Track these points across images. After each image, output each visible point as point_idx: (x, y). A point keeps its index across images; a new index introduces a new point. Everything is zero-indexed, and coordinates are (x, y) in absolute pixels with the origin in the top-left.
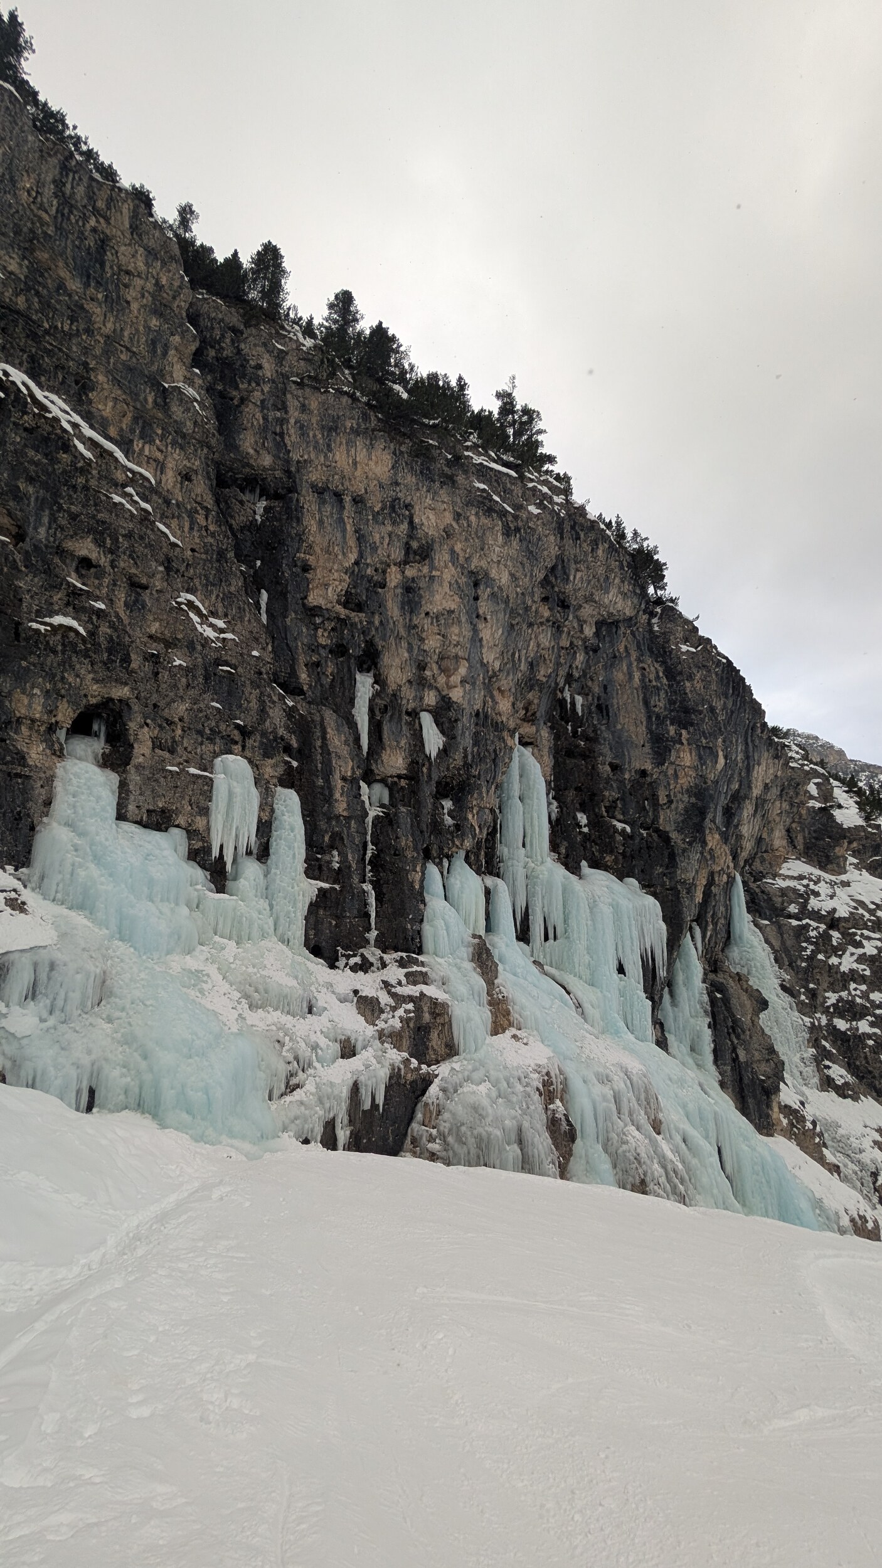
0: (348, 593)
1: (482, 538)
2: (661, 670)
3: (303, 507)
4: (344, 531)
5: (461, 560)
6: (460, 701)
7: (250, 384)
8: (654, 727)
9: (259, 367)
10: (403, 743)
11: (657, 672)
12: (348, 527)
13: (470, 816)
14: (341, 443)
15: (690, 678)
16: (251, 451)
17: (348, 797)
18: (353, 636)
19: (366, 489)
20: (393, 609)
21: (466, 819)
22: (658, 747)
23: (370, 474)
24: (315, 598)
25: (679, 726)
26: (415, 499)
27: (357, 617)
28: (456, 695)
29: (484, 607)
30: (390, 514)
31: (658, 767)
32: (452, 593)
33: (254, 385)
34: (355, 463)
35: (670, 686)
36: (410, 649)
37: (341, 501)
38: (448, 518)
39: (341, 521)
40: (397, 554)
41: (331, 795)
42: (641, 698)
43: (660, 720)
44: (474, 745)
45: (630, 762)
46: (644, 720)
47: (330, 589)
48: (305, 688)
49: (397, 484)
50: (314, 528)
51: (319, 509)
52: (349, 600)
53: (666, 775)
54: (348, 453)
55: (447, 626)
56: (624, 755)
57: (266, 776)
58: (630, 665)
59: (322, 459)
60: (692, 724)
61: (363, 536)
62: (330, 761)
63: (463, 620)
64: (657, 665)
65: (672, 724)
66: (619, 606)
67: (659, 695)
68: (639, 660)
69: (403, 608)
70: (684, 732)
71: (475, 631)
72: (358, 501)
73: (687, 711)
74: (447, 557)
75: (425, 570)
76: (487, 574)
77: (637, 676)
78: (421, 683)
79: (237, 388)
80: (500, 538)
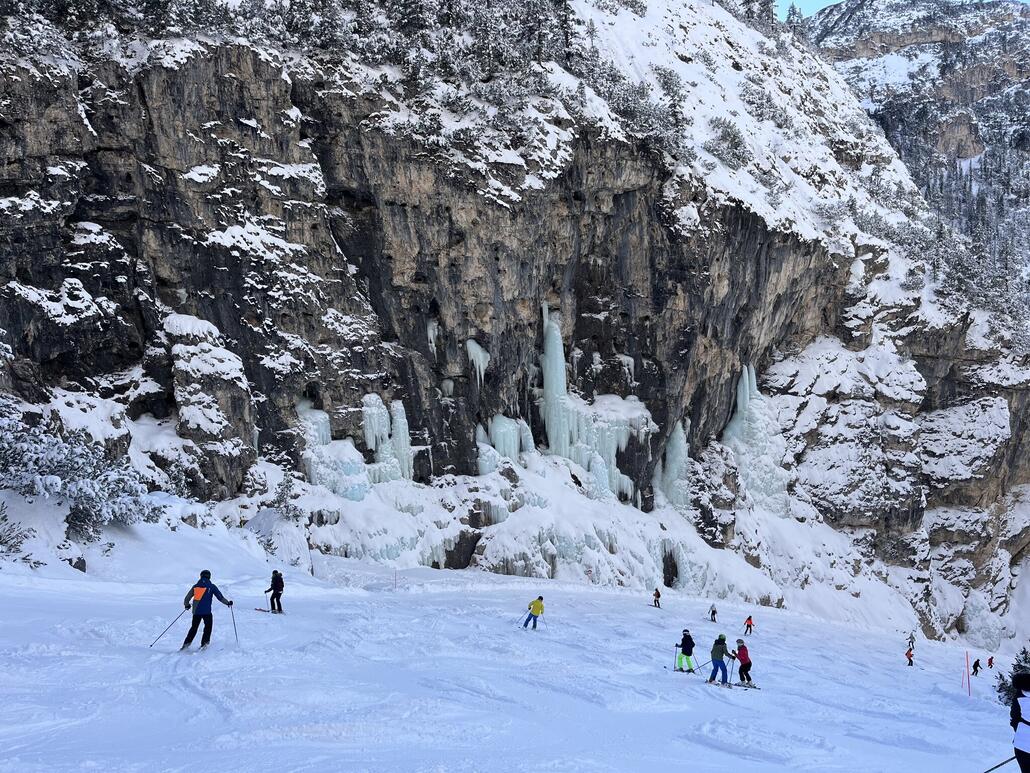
0: (417, 274)
1: (498, 225)
2: (665, 233)
3: (382, 219)
4: (409, 233)
5: (485, 241)
6: (490, 332)
7: (336, 131)
8: (657, 281)
9: (340, 115)
10: (458, 360)
11: (662, 235)
12: (411, 230)
13: (501, 395)
14: (400, 169)
16: (344, 178)
17: (430, 399)
18: (422, 300)
19: (419, 200)
20: (445, 281)
22: (658, 299)
23: (421, 190)
24: (397, 281)
25: (676, 281)
26: (451, 203)
27: (423, 287)
28: (487, 329)
29: (502, 265)
30: (437, 218)
31: (657, 313)
32: (480, 265)
33: (338, 130)
34: (411, 182)
35: (671, 247)
36: (457, 305)
37: (405, 211)
38: (474, 215)
39: (407, 227)
40: (444, 241)
41: (420, 399)
42: (648, 258)
43: (662, 276)
44: (500, 355)
45: (635, 311)
46: (649, 276)
47: (406, 276)
48: (399, 335)
49: (439, 194)
50: (391, 233)
51: (392, 219)
52: (419, 278)
53: (664, 318)
54: (405, 176)
55: (479, 287)
56: (632, 306)
57: (387, 398)
58: (641, 230)
59: (390, 182)
60: (685, 279)
61: (421, 235)
62: (417, 381)
63: (488, 281)
64: (662, 229)
65: (670, 279)
66: (633, 181)
67: (662, 255)
68: (649, 224)
69: (450, 280)
70: (679, 285)
71: (496, 283)
72: (415, 207)
73: (682, 268)
74: (475, 241)
75: (463, 250)
76: (502, 244)
77: (646, 239)
78: (465, 323)
79: (328, 133)
80: (509, 222)
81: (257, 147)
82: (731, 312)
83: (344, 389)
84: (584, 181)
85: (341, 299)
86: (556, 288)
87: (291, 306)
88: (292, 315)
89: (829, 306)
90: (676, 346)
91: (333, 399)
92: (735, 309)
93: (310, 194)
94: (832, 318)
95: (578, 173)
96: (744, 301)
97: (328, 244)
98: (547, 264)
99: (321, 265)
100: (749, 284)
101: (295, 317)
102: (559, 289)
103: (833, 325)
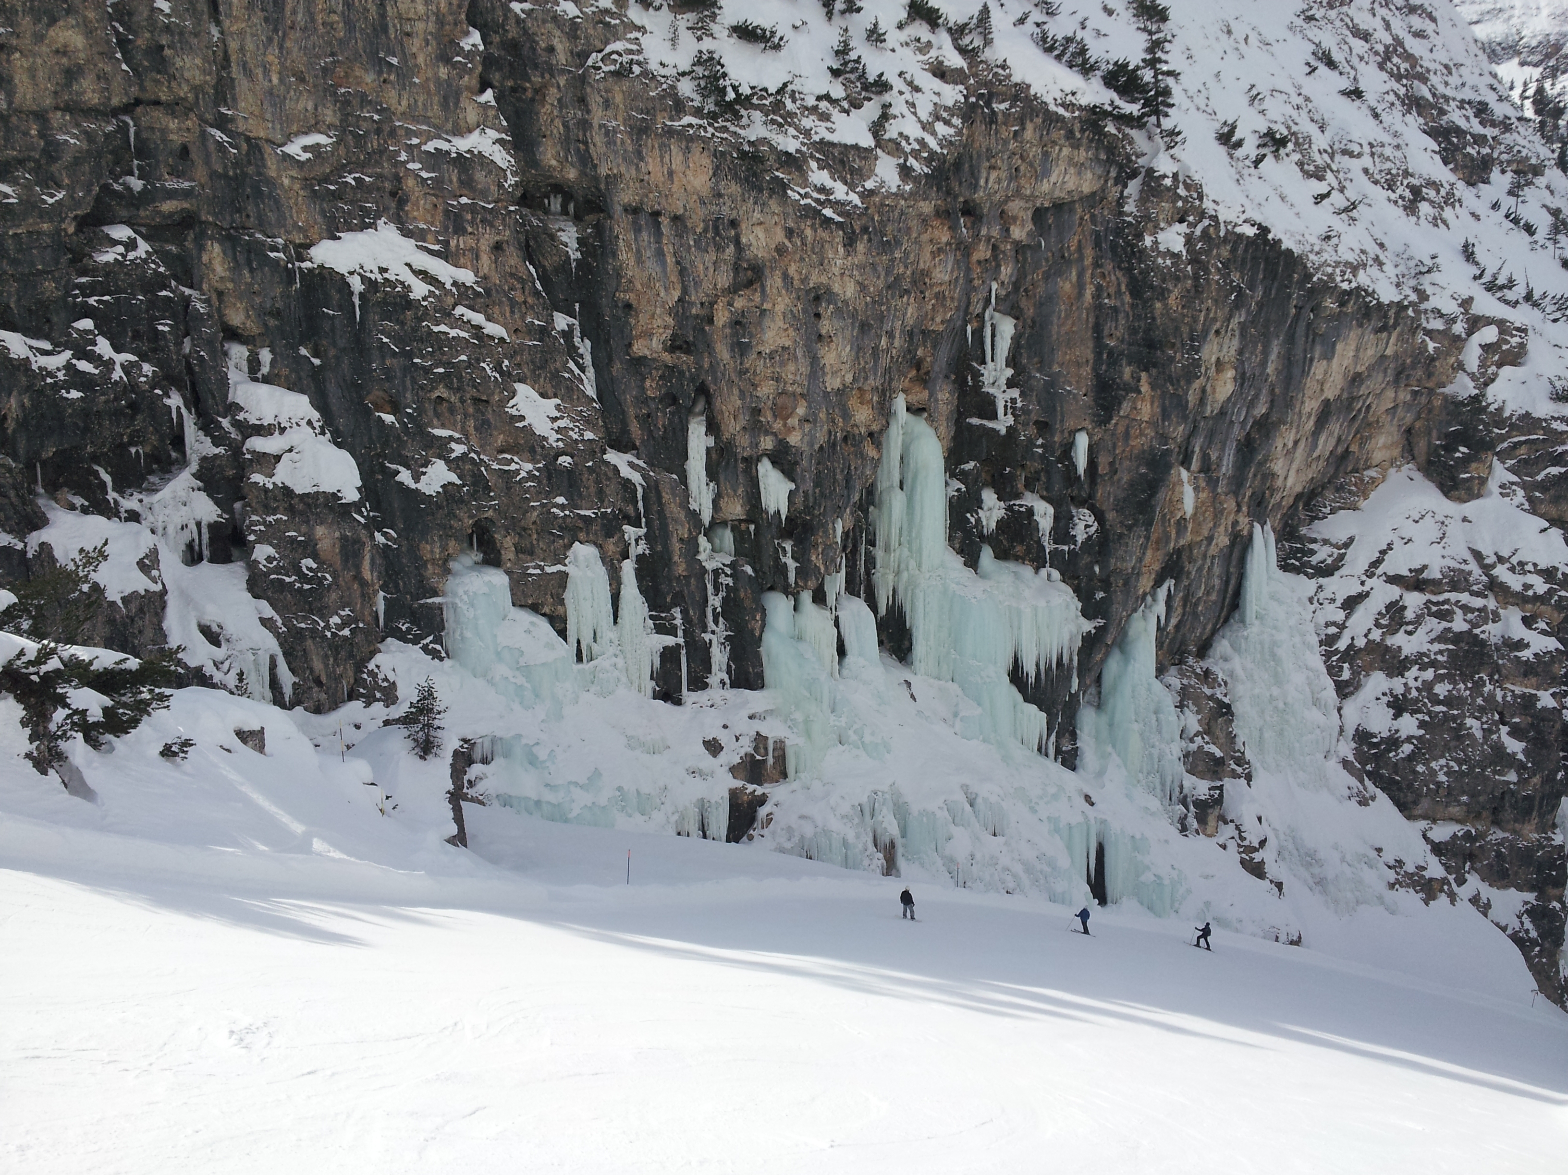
0: (674, 337)
1: (821, 254)
2: (1124, 282)
3: (617, 237)
4: (664, 264)
5: (796, 283)
6: (798, 444)
7: (543, 77)
8: (1104, 367)
9: (551, 50)
10: (740, 491)
11: (1119, 285)
12: (668, 260)
13: (813, 558)
14: (653, 147)
15: (1163, 294)
16: (554, 163)
17: (685, 558)
18: (682, 385)
19: (685, 206)
20: (723, 352)
21: (810, 561)
22: (1104, 398)
23: (689, 188)
24: (640, 348)
25: (1139, 367)
26: (741, 213)
27: (685, 361)
28: (794, 439)
29: (825, 326)
30: (714, 238)
31: (1100, 425)
32: (786, 326)
33: (547, 76)
34: (671, 173)
35: (1132, 306)
36: (742, 393)
37: (658, 225)
38: (780, 236)
39: (660, 254)
40: (724, 279)
41: (670, 559)
42: (1090, 325)
43: (1114, 358)
44: (815, 486)
45: (1062, 421)
46: (1091, 357)
47: (655, 339)
48: (638, 443)
49: (720, 195)
50: (632, 263)
51: (636, 239)
52: (675, 345)
53: (1113, 435)
54: (662, 161)
55: (783, 364)
56: (1055, 410)
57: (610, 553)
58: (1080, 275)
59: (634, 172)
60: (1155, 365)
61: (685, 269)
62: (667, 525)
63: (799, 354)
64: (1119, 274)
65: (1129, 364)
66: (1071, 186)
67: (1117, 320)
68: (1096, 265)
69: (733, 350)
71: (814, 360)
72: (676, 219)
73: (1151, 345)
74: (779, 282)
75: (757, 297)
76: (829, 291)
77: (1090, 290)
78: (756, 427)
79: (530, 81)
80: (841, 250)
81: (404, 103)
82: (1236, 429)
83: (538, 533)
84: (982, 182)
85: (539, 375)
86: (922, 372)
87: (452, 383)
88: (452, 400)
89: (1418, 425)
90: (1132, 484)
91: (519, 550)
92: (1244, 424)
93: (492, 187)
94: (1421, 446)
95: (971, 166)
96: (1261, 409)
97: (521, 278)
98: (908, 328)
99: (508, 314)
100: (1272, 378)
101: (458, 404)
102: (927, 373)
103: (1422, 459)
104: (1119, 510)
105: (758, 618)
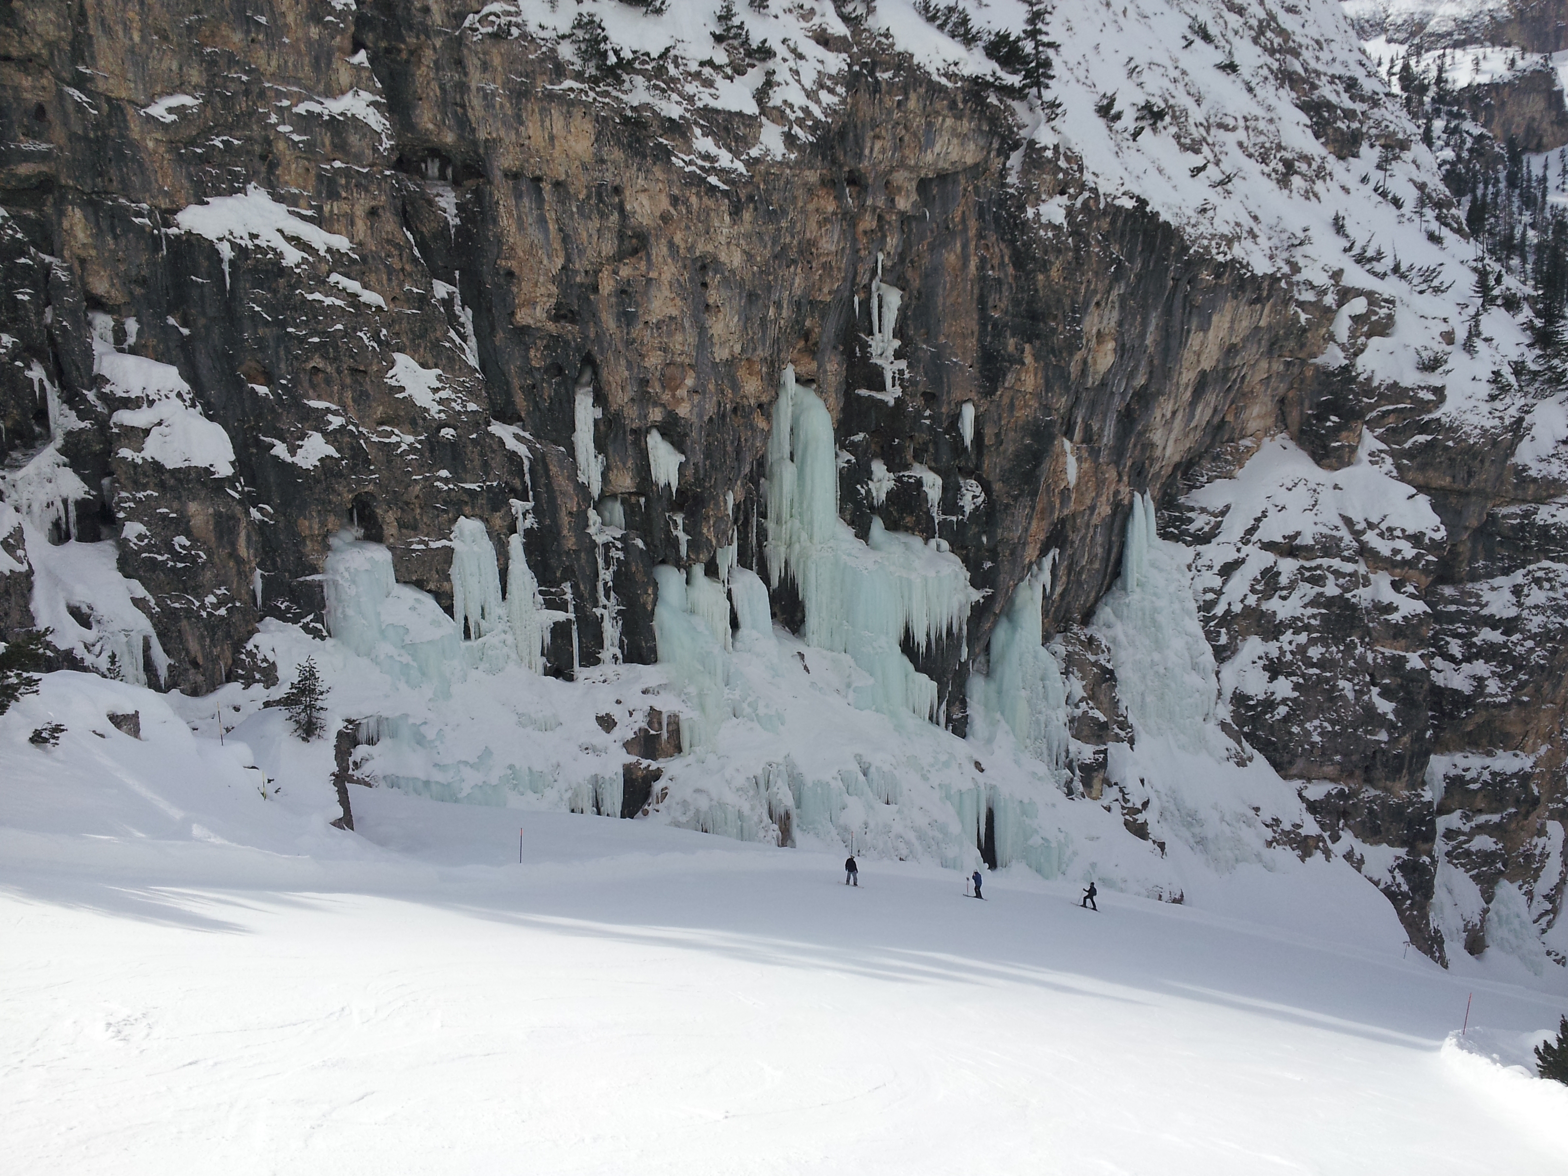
0: (558, 306)
1: (707, 222)
2: (1007, 253)
3: (497, 203)
4: (546, 231)
5: (682, 252)
6: (688, 416)
7: (418, 38)
8: (988, 339)
9: (426, 10)
10: (629, 464)
11: (1002, 257)
12: (551, 227)
13: (705, 531)
14: (533, 111)
15: (1045, 266)
16: (430, 126)
17: (575, 531)
18: (568, 355)
19: (567, 172)
20: (609, 321)
21: (701, 533)
22: (989, 370)
23: (571, 153)
24: (523, 317)
25: (1022, 339)
26: (624, 179)
27: (570, 331)
28: (683, 410)
29: (713, 296)
30: (597, 205)
31: (986, 397)
32: (673, 296)
33: (423, 37)
34: (552, 138)
35: (1016, 278)
36: (630, 366)
37: (539, 191)
38: (665, 204)
39: (542, 221)
40: (609, 247)
41: (559, 533)
42: (975, 297)
43: (998, 330)
44: (705, 458)
45: (948, 392)
46: (976, 328)
47: (538, 308)
48: (523, 415)
49: (602, 161)
50: (513, 229)
51: (517, 206)
52: (560, 314)
53: (998, 406)
54: (542, 126)
55: (670, 334)
56: (942, 382)
57: (497, 527)
58: (965, 246)
59: (513, 137)
60: (1038, 337)
61: (568, 236)
62: (555, 498)
63: (687, 325)
64: (1003, 246)
65: (1013, 336)
66: (954, 157)
67: (1001, 292)
68: (980, 236)
69: (619, 320)
70: (1027, 347)
71: (702, 331)
72: (558, 185)
73: (1034, 316)
74: (665, 250)
75: (643, 265)
76: (715, 260)
77: (974, 261)
78: (644, 398)
79: (404, 41)
80: (727, 218)
81: (274, 63)
82: (1117, 399)
83: (422, 508)
84: (867, 152)
85: (419, 345)
86: (810, 343)
87: (328, 353)
88: (329, 370)
89: (1291, 394)
90: (1017, 455)
91: (402, 525)
92: (1123, 394)
93: (367, 151)
94: (1294, 416)
95: (856, 136)
96: (1140, 380)
97: (398, 244)
98: (795, 298)
99: (385, 282)
100: (1151, 349)
101: (335, 375)
102: (816, 344)
103: (1294, 428)
104: (1005, 480)
105: (650, 592)
